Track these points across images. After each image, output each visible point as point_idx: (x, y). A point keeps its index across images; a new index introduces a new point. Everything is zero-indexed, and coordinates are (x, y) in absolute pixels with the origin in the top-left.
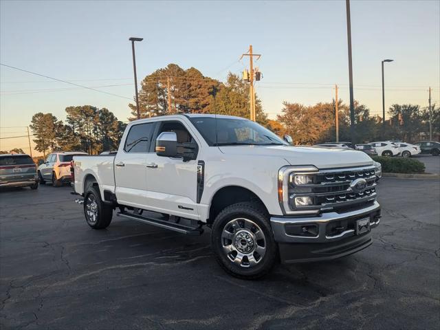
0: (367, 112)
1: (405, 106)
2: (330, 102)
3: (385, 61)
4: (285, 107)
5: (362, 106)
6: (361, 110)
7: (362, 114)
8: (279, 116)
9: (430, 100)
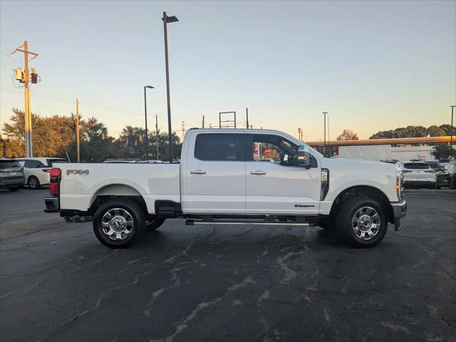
0: (105, 130)
1: (137, 129)
2: (68, 116)
3: (148, 87)
4: (15, 115)
5: (101, 124)
6: (100, 128)
7: (99, 132)
8: (7, 125)
9: (157, 125)
